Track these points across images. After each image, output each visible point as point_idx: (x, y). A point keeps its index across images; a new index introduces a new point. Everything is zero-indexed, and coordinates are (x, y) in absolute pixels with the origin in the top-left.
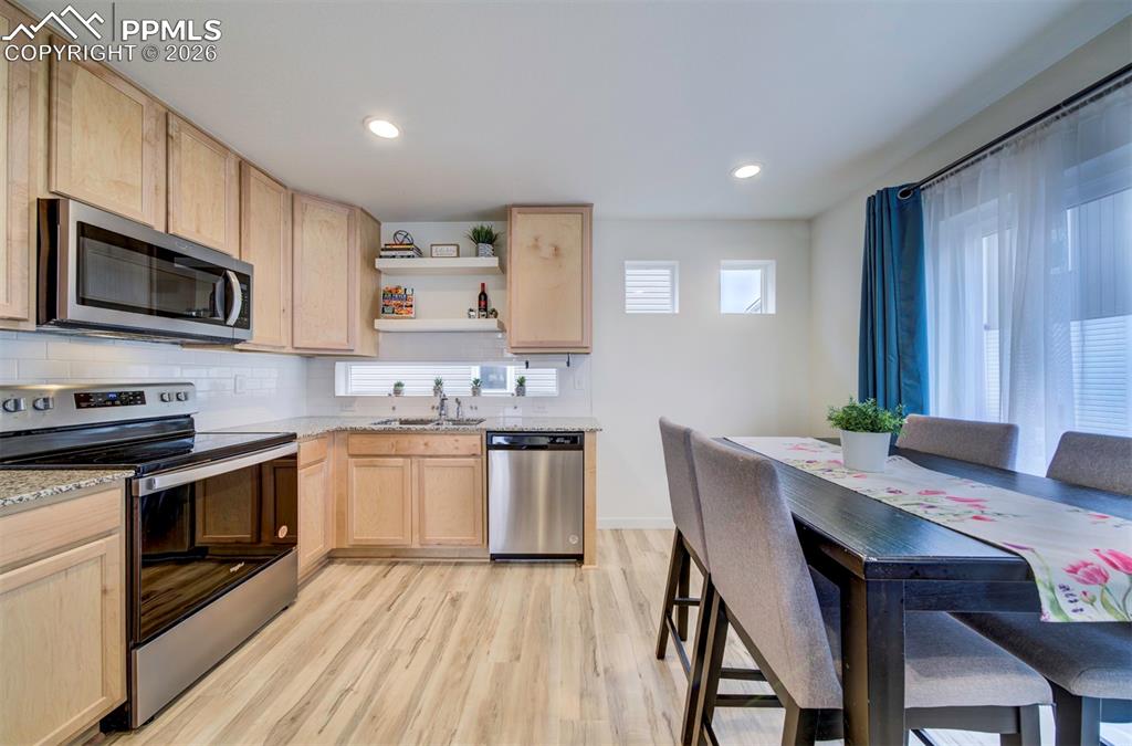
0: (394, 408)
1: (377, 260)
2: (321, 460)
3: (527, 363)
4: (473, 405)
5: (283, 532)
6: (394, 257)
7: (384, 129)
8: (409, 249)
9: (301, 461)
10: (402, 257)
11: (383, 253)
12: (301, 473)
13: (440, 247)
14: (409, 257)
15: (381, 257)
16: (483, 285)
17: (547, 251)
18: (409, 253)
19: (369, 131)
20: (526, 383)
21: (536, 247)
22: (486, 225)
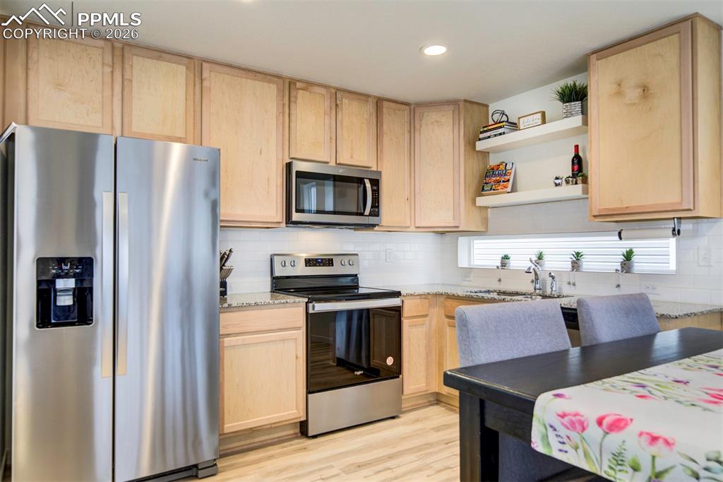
0: (500, 280)
1: (478, 143)
2: (426, 316)
3: (620, 234)
4: (572, 281)
5: (390, 361)
6: (489, 137)
7: (435, 51)
8: (501, 127)
9: (406, 312)
10: (495, 135)
11: (481, 136)
12: (406, 323)
13: (525, 118)
14: (500, 134)
15: (480, 140)
16: (577, 147)
17: (633, 94)
18: (501, 131)
19: (426, 55)
20: (634, 259)
21: (619, 93)
22: (569, 81)
